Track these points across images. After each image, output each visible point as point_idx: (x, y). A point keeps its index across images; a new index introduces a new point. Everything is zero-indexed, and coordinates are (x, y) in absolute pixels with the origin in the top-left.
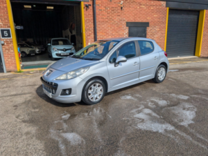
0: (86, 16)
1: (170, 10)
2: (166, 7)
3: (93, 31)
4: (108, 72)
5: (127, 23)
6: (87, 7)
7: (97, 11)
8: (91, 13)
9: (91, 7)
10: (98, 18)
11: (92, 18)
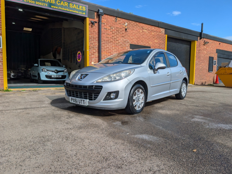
0: (91, 33)
1: (168, 37)
2: (165, 34)
3: (97, 49)
4: (149, 78)
5: (131, 45)
6: (92, 23)
7: (102, 30)
8: (96, 30)
9: (96, 25)
10: (104, 37)
11: (97, 36)
